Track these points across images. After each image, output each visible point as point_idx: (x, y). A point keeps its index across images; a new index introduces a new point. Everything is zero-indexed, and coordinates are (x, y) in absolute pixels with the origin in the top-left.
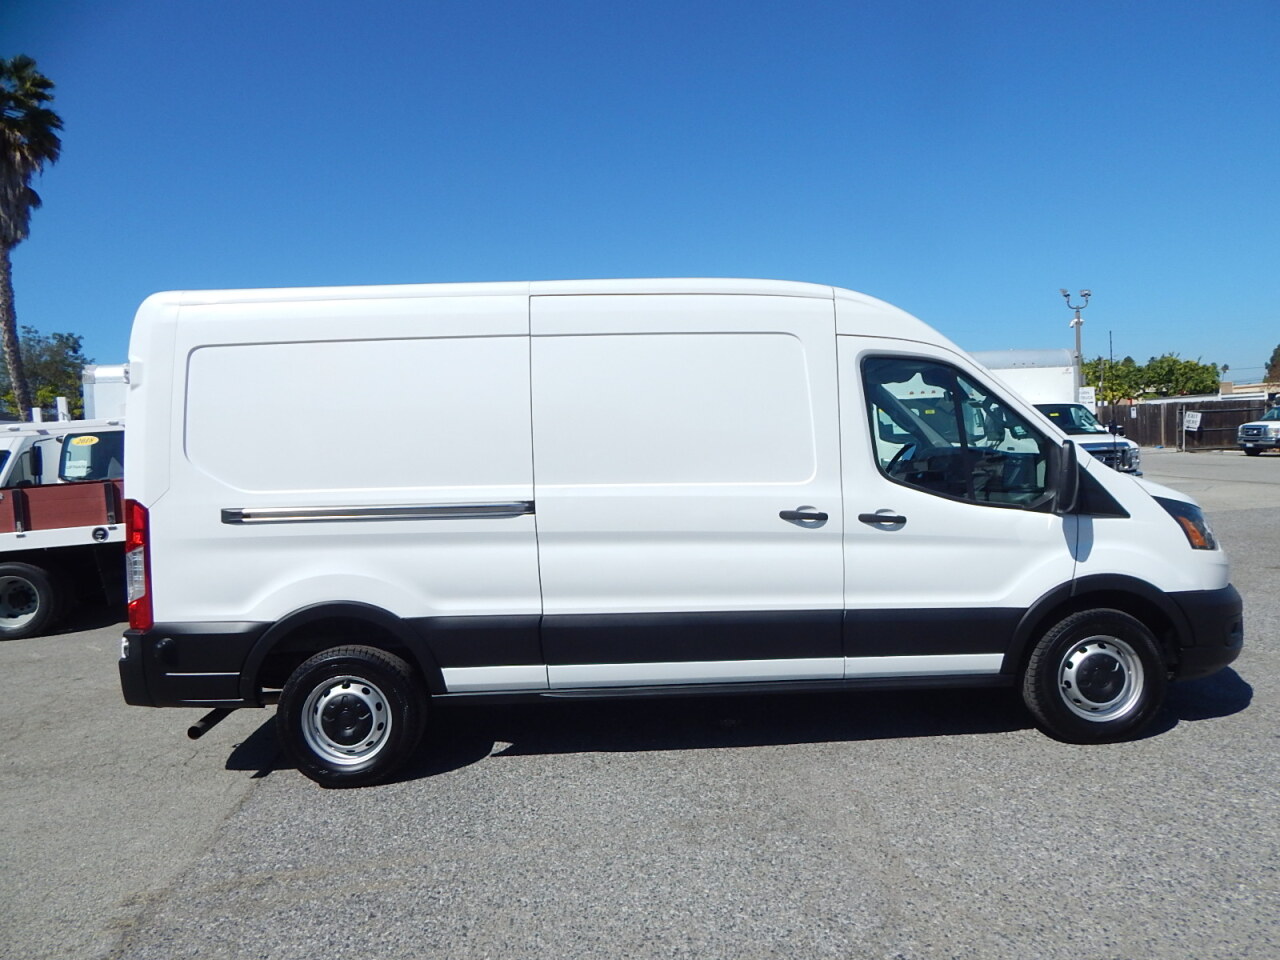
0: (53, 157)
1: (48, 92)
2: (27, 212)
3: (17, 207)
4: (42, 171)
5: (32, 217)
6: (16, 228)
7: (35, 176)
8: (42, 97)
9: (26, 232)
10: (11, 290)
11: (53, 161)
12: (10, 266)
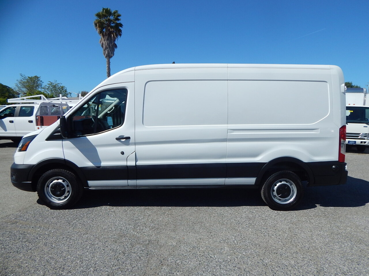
0: (120, 35)
1: (119, 18)
2: (114, 49)
3: (112, 48)
4: (118, 39)
5: (115, 50)
6: (111, 53)
7: (116, 40)
8: (118, 20)
9: (114, 54)
10: (110, 69)
11: (120, 36)
12: (110, 63)
